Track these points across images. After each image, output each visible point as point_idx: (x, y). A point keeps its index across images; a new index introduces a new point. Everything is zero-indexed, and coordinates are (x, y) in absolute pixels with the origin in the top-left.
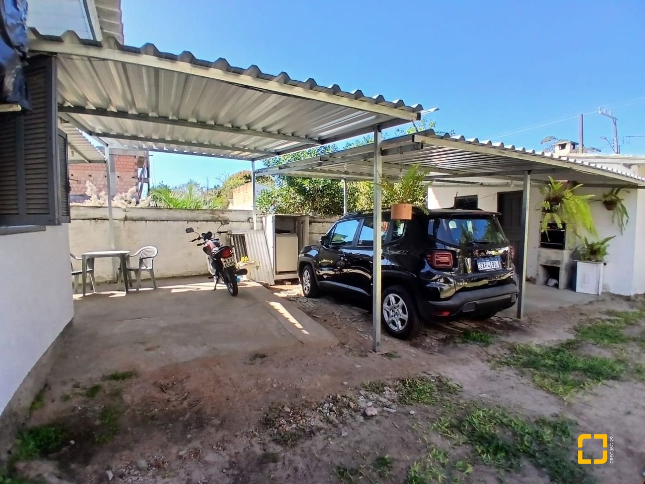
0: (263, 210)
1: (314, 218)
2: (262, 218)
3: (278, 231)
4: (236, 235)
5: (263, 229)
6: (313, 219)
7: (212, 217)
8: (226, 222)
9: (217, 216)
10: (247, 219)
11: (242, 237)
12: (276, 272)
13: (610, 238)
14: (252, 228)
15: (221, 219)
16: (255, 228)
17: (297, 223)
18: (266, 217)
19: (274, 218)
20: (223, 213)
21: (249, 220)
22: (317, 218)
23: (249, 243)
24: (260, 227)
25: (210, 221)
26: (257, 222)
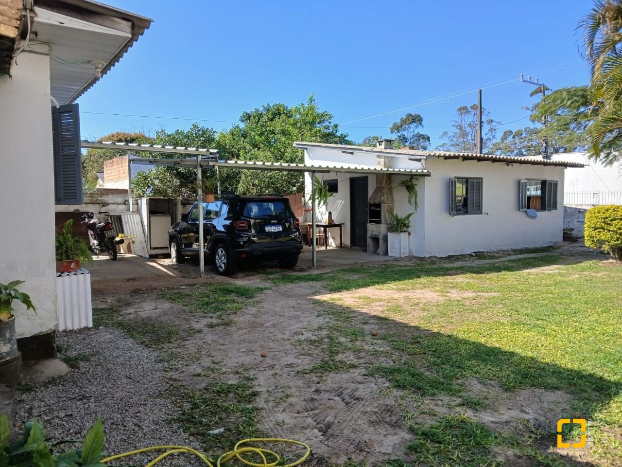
0: (140, 192)
1: (189, 200)
2: (137, 200)
3: (152, 212)
4: (114, 216)
5: (138, 211)
6: (187, 202)
7: (91, 200)
8: (105, 204)
9: (95, 199)
10: (123, 201)
11: (119, 218)
12: (151, 248)
13: (412, 214)
14: (128, 210)
15: (99, 202)
16: (131, 210)
17: (171, 205)
18: (141, 200)
19: (148, 201)
20: (101, 197)
21: (126, 202)
22: (191, 201)
23: (126, 223)
24: (135, 209)
25: (89, 204)
26: (133, 204)
